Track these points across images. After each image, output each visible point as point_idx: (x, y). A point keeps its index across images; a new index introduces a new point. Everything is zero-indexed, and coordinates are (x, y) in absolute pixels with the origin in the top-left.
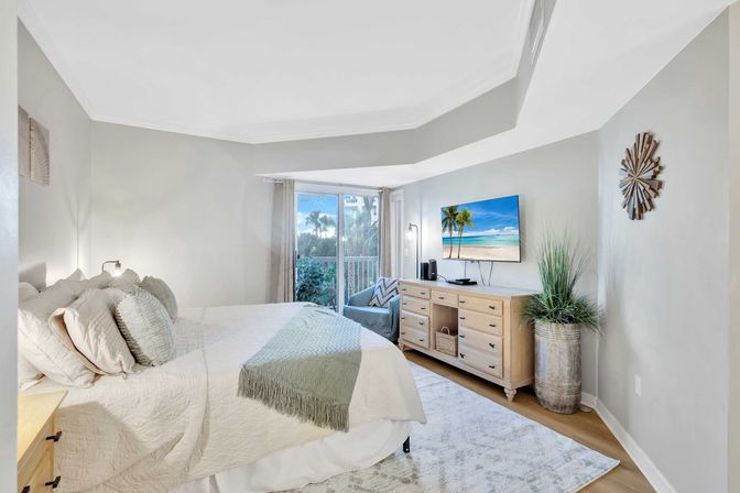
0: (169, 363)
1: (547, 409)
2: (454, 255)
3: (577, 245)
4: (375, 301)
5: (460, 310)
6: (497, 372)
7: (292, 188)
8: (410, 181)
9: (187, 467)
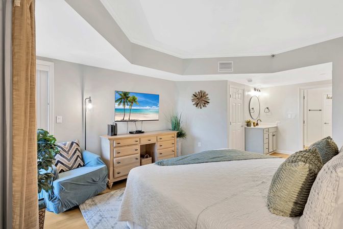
2: (127, 118)
3: (180, 117)
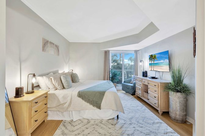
0: (69, 89)
1: (172, 120)
2: (152, 69)
4: (131, 82)
5: (149, 86)
6: (157, 105)
7: (109, 53)
8: (143, 48)
9: (67, 108)
